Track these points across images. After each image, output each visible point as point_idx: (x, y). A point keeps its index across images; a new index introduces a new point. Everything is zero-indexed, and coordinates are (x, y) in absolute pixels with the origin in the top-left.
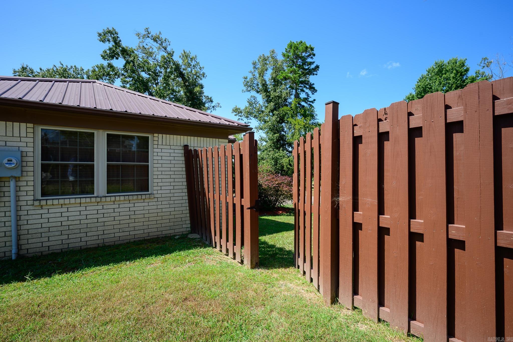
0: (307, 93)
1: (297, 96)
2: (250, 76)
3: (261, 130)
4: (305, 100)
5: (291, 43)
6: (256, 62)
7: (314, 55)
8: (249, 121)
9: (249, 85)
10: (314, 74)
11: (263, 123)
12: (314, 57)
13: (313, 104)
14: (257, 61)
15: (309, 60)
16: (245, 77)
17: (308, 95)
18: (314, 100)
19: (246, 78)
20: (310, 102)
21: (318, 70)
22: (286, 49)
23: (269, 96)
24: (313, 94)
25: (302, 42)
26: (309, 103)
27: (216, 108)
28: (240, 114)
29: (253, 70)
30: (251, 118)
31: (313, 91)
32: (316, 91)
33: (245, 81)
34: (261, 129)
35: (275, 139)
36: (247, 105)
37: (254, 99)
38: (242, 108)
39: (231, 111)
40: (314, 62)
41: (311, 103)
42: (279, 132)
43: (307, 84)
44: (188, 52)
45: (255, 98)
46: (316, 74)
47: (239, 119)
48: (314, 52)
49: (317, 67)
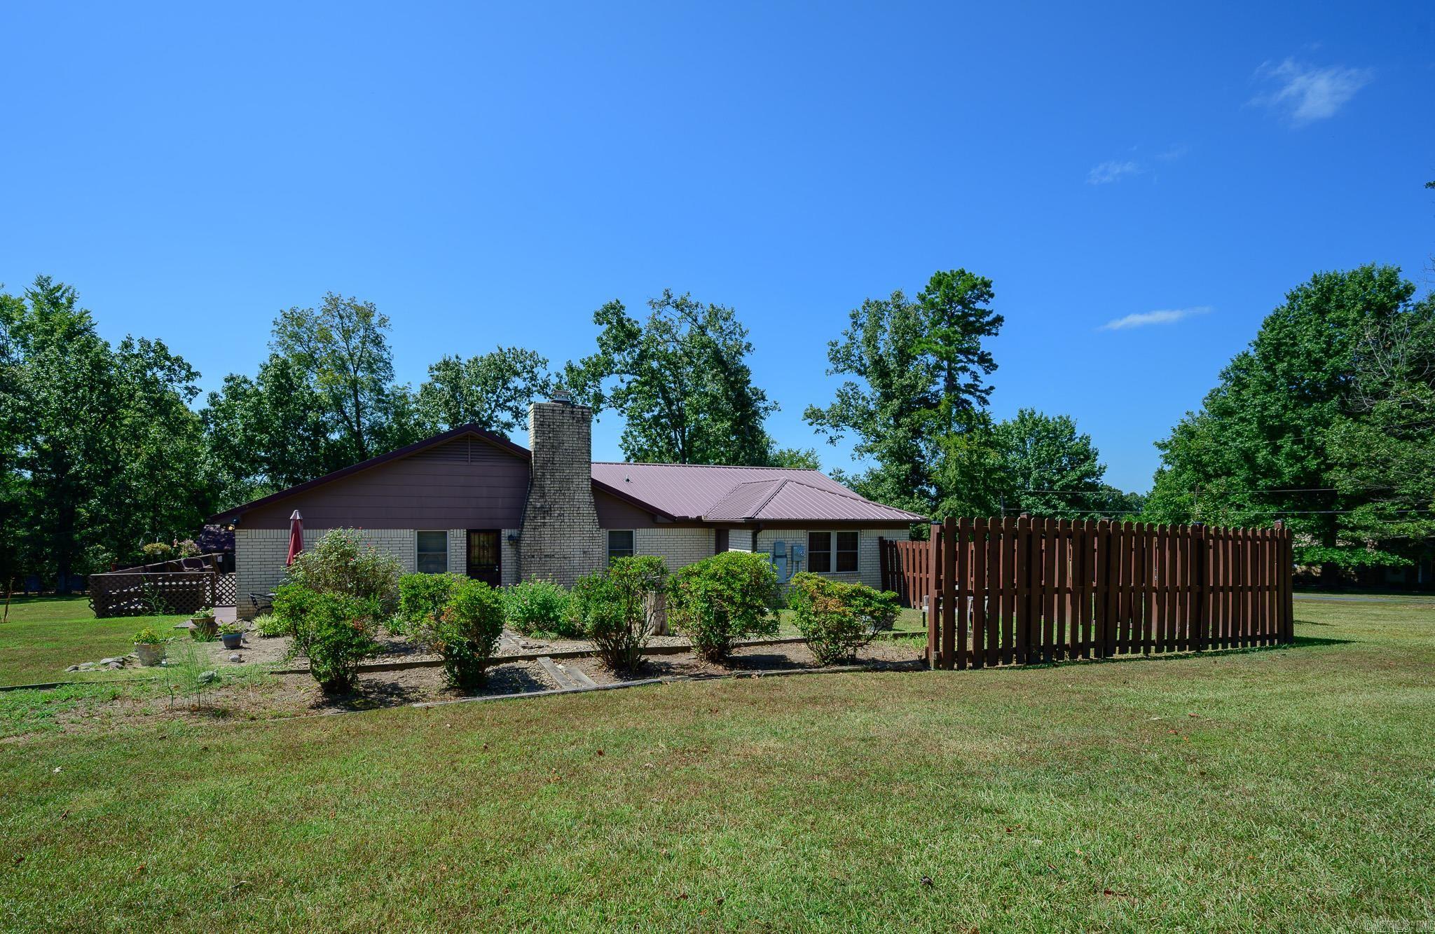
0: (975, 372)
1: (951, 380)
2: (843, 341)
3: (868, 454)
4: (971, 389)
5: (940, 275)
6: (858, 313)
7: (992, 296)
8: (840, 433)
9: (841, 358)
10: (989, 334)
11: (873, 438)
12: (990, 300)
13: (987, 398)
14: (861, 311)
15: (980, 305)
16: (834, 342)
17: (976, 378)
18: (992, 388)
19: (834, 344)
20: (982, 391)
21: (1001, 325)
22: (927, 287)
23: (889, 386)
24: (987, 373)
25: (963, 272)
26: (978, 394)
27: (770, 411)
28: (820, 421)
29: (850, 330)
30: (844, 427)
31: (988, 367)
32: (996, 367)
33: (832, 350)
34: (869, 451)
35: (902, 475)
36: (837, 401)
37: (852, 390)
38: (825, 407)
39: (802, 416)
40: (991, 312)
41: (983, 395)
42: (910, 459)
43: (974, 354)
44: (720, 307)
45: (854, 387)
46: (996, 334)
47: (818, 430)
48: (992, 290)
49: (999, 320)
